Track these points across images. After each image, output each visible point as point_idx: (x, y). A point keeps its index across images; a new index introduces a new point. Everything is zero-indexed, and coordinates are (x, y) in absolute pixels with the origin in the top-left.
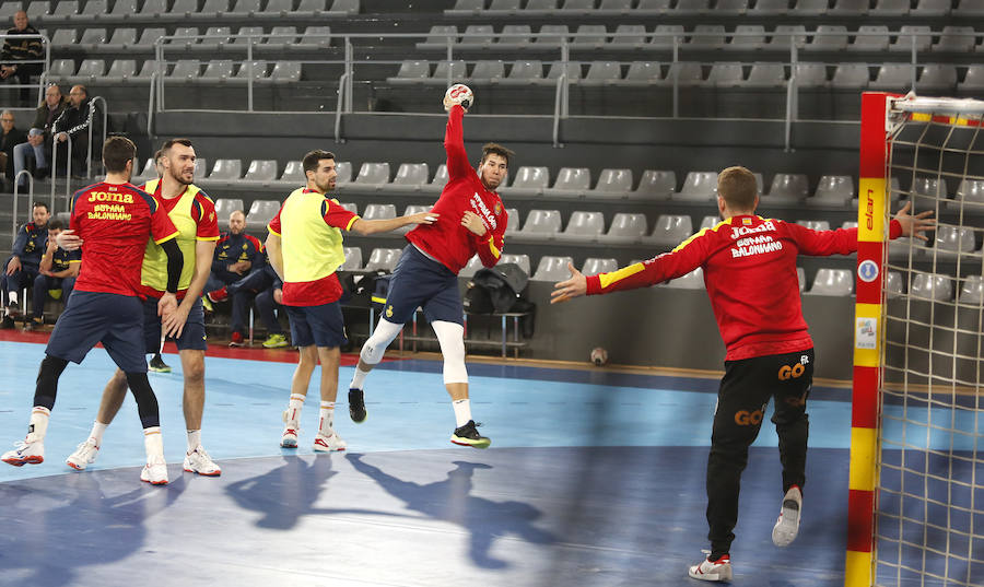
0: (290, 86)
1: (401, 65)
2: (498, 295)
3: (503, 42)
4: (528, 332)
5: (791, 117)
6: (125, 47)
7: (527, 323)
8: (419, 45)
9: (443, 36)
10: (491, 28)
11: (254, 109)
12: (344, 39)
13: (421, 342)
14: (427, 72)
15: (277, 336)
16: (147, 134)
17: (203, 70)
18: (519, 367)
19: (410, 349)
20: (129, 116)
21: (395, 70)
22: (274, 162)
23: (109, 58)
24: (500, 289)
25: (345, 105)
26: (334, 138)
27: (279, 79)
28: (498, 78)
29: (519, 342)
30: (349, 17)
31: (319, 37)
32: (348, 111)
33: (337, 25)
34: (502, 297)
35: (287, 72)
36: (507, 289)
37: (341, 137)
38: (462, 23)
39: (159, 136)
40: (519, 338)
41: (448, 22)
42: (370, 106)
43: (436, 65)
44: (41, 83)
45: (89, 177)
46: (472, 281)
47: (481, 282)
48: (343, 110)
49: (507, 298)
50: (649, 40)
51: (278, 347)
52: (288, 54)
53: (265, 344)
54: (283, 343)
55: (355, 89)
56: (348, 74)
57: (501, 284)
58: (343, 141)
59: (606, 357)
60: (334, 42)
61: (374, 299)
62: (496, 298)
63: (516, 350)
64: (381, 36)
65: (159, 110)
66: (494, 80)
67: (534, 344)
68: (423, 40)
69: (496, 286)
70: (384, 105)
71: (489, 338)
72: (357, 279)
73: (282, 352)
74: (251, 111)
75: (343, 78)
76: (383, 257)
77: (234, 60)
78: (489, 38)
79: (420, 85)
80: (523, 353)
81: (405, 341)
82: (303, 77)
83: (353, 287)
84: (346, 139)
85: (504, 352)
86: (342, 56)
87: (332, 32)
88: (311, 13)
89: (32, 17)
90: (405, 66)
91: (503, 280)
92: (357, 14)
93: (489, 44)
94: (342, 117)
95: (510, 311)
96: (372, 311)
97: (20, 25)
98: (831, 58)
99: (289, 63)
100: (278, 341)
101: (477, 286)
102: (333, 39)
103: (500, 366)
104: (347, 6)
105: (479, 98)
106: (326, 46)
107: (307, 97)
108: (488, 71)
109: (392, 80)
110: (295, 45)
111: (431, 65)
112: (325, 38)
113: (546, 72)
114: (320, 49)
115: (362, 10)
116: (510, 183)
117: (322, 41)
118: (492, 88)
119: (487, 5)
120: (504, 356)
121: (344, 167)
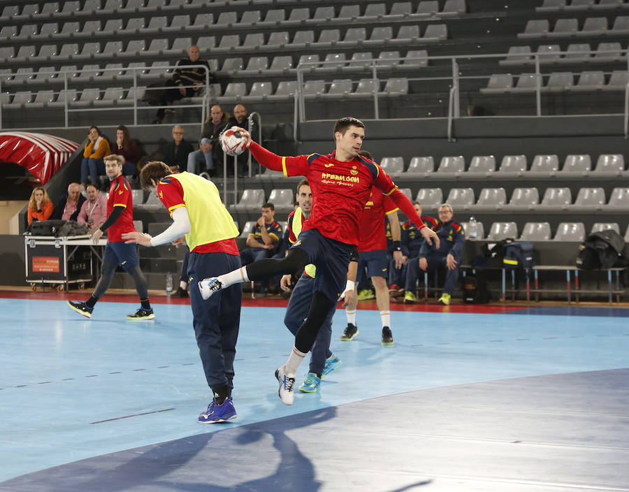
0: (401, 98)
1: (488, 79)
2: (604, 254)
3: (568, 57)
4: (626, 283)
6: (260, 72)
7: (625, 275)
8: (502, 62)
9: (518, 55)
10: (557, 47)
11: (380, 118)
12: (450, 60)
13: (540, 293)
14: (511, 83)
16: (293, 141)
17: (328, 88)
18: (620, 309)
19: (532, 299)
20: (278, 126)
21: (485, 83)
22: (401, 158)
23: (249, 81)
24: (606, 249)
25: (454, 112)
26: (447, 138)
27: (392, 93)
28: (569, 86)
29: (620, 290)
30: (441, 41)
31: (418, 59)
32: (457, 116)
33: (431, 48)
34: (607, 256)
35: (398, 87)
36: (611, 249)
37: (453, 136)
38: (535, 44)
39: (303, 141)
40: (620, 287)
41: (522, 43)
42: (469, 112)
43: (518, 78)
44: (204, 103)
45: (250, 175)
46: (583, 244)
47: (591, 245)
48: (453, 115)
49: (611, 257)
52: (395, 73)
55: (461, 98)
56: (454, 90)
57: (607, 246)
58: (454, 140)
60: (430, 62)
61: (506, 261)
62: (602, 257)
64: (469, 57)
65: (301, 121)
66: (567, 88)
68: (504, 58)
69: (603, 248)
70: (479, 111)
71: (598, 288)
72: (491, 246)
74: (377, 119)
75: (452, 90)
76: (502, 229)
77: (353, 80)
78: (557, 55)
80: (623, 299)
81: (531, 293)
82: (411, 91)
83: (488, 253)
84: (457, 138)
85: (611, 298)
86: (450, 73)
87: (429, 55)
89: (203, 49)
90: (494, 79)
91: (607, 243)
92: (445, 39)
93: (557, 59)
94: (453, 121)
95: (614, 267)
96: (504, 271)
97: (193, 58)
99: (399, 81)
101: (588, 249)
103: (608, 309)
104: (438, 34)
105: (555, 102)
106: (425, 66)
107: (415, 106)
108: (561, 81)
109: (484, 91)
110: (401, 66)
111: (514, 78)
112: (423, 60)
113: (607, 80)
114: (421, 68)
115: (450, 36)
116: (593, 168)
117: (423, 62)
118: (565, 94)
119: (551, 29)
120: (611, 301)
121: (458, 160)
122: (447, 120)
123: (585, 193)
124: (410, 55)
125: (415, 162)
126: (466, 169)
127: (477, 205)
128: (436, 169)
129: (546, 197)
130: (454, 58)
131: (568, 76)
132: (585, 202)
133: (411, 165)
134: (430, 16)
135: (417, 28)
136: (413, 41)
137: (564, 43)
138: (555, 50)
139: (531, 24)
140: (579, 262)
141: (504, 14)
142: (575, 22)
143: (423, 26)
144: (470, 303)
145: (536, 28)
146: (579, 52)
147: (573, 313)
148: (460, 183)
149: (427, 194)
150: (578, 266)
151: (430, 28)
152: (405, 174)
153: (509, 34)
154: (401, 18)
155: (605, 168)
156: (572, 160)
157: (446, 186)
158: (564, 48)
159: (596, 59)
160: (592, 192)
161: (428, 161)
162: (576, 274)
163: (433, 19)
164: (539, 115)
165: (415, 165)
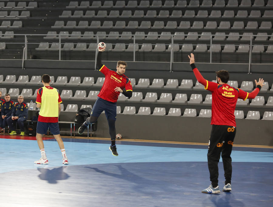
0: (2, 51)
1: (39, 44)
2: (86, 117)
3: (72, 37)
4: (95, 129)
5: (172, 61)
7: (94, 126)
8: (44, 38)
9: (51, 35)
10: (68, 32)
12: (24, 36)
14: (48, 46)
15: (13, 131)
18: (92, 140)
21: (38, 46)
25: (25, 57)
26: (21, 68)
30: (19, 28)
31: (10, 35)
32: (26, 59)
33: (16, 31)
35: (1, 46)
37: (24, 67)
38: (58, 31)
40: (92, 131)
41: (53, 30)
42: (31, 58)
43: (51, 44)
46: (78, 113)
47: (81, 113)
48: (24, 59)
50: (120, 37)
51: (14, 135)
53: (10, 134)
54: (15, 134)
55: (28, 51)
56: (25, 49)
57: (87, 114)
58: (25, 69)
59: (121, 137)
63: (91, 135)
66: (71, 49)
67: (97, 133)
68: (46, 36)
69: (86, 115)
70: (35, 57)
73: (15, 136)
75: (24, 48)
79: (47, 51)
80: (93, 136)
84: (26, 68)
85: (88, 135)
86: (24, 41)
87: (15, 33)
88: (6, 27)
90: (41, 44)
91: (88, 113)
92: (21, 27)
93: (67, 37)
94: (24, 61)
98: (180, 42)
100: (14, 133)
101: (79, 115)
102: (15, 36)
103: (87, 140)
104: (18, 25)
105: (66, 55)
106: (13, 38)
107: (8, 54)
108: (69, 46)
109: (37, 49)
110: (3, 37)
111: (49, 44)
112: (12, 35)
113: (88, 47)
114: (11, 39)
115: (23, 26)
116: (82, 82)
117: (12, 36)
118: (70, 52)
119: (65, 25)
120: (88, 137)
121: (26, 77)
122: (22, 60)
123: (78, 92)
124: (7, 33)
125: (8, 77)
126: (29, 81)
127: (34, 96)
128: (17, 81)
129: (62, 93)
130: (25, 35)
131: (72, 44)
132: (78, 96)
133: (6, 78)
134: (15, 17)
135: (9, 22)
136: (8, 27)
137: (70, 31)
138: (66, 34)
139: (57, 22)
140: (76, 120)
141: (46, 18)
142: (75, 22)
143: (12, 21)
144: (30, 136)
145: (59, 24)
146: (76, 35)
147: (73, 141)
148: (27, 87)
149: (13, 91)
150: (75, 122)
151: (15, 22)
152: (4, 82)
153: (48, 26)
154: (3, 18)
155: (86, 82)
156: (73, 79)
157: (21, 87)
158: (70, 33)
159: (83, 38)
160: (81, 92)
161: (13, 77)
162: (74, 125)
163: (17, 18)
164: (60, 60)
165: (8, 79)
